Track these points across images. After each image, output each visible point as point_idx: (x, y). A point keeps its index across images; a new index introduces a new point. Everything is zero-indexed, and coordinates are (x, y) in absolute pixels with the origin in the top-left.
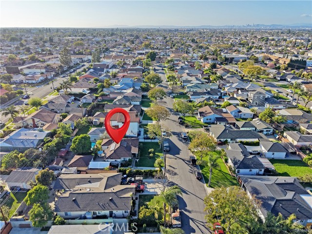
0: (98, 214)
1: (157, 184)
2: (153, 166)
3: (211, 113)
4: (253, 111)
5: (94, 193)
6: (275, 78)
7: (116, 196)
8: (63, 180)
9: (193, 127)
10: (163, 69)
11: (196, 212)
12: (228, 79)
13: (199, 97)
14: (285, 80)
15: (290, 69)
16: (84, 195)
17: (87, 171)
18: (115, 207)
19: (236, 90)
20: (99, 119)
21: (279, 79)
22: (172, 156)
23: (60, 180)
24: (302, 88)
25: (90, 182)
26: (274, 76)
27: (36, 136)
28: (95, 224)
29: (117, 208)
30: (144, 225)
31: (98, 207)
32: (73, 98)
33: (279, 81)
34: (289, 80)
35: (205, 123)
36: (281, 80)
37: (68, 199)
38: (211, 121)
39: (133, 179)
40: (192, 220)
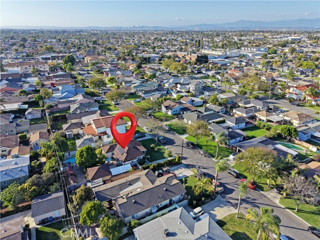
0: (160, 206)
1: (180, 169)
2: (165, 158)
3: (175, 105)
4: (202, 99)
5: (148, 190)
6: (193, 72)
7: (168, 186)
8: (102, 192)
9: (166, 120)
10: (88, 73)
11: (224, 178)
12: (160, 76)
13: (151, 94)
14: (201, 73)
15: (198, 64)
16: (140, 195)
17: (112, 179)
18: (173, 194)
19: (175, 85)
20: (72, 131)
21: (196, 72)
22: (171, 146)
23: (100, 193)
24: (217, 77)
25: (130, 185)
26: (191, 70)
27: (16, 164)
28: (163, 215)
29: (175, 194)
30: (203, 199)
31: (159, 200)
32: (13, 116)
33: (196, 74)
34: (204, 72)
35: (173, 115)
36: (198, 73)
37: (128, 203)
38: (177, 112)
39: (160, 171)
40: (227, 184)
